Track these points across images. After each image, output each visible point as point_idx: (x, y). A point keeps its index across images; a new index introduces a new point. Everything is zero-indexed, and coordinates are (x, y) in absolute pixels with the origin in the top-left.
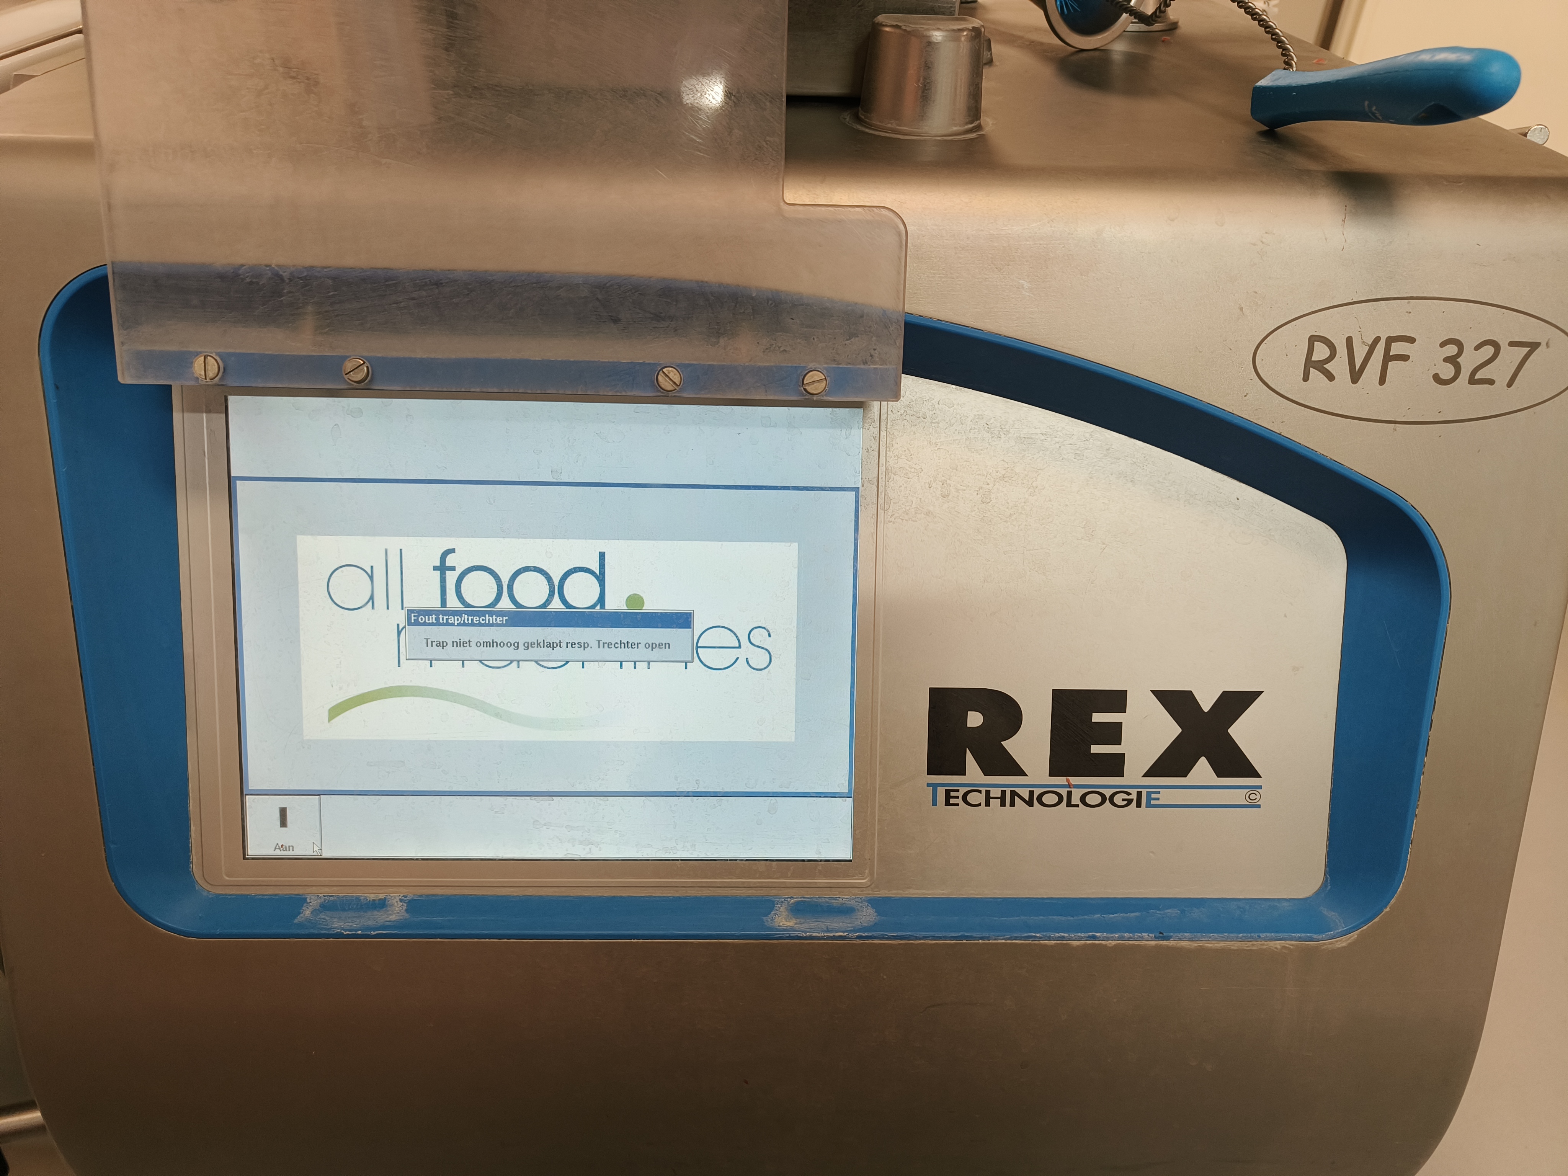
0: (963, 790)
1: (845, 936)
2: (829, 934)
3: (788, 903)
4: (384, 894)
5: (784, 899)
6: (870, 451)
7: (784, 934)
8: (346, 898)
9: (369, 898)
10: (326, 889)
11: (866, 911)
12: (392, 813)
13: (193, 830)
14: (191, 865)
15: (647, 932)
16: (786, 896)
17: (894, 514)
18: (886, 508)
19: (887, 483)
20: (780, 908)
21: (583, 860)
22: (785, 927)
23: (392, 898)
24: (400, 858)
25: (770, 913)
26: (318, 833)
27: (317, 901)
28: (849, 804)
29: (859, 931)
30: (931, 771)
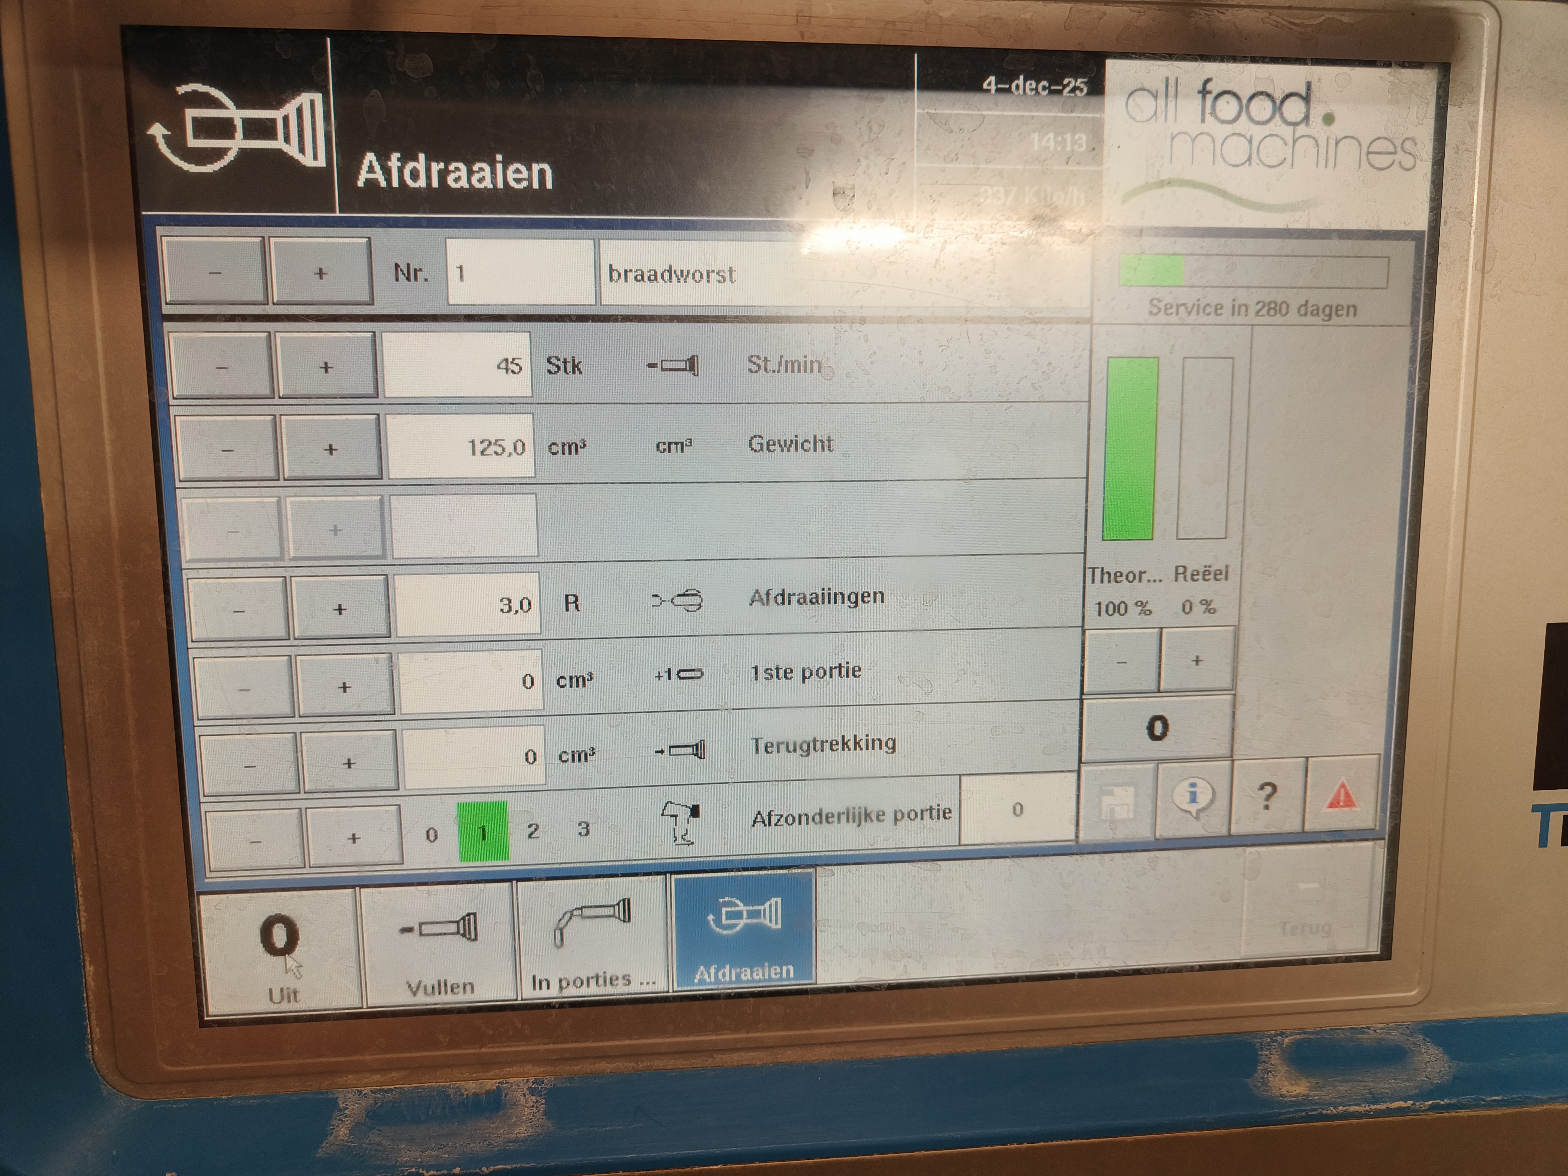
1: (1409, 1107)
2: (1378, 1107)
3: (1281, 1045)
4: (498, 1081)
5: (1271, 1039)
6: (1460, 152)
7: (1296, 1111)
8: (418, 1092)
9: (466, 1090)
10: (377, 1077)
11: (1427, 1052)
12: (507, 917)
13: (91, 973)
14: (90, 1046)
15: (1037, 1128)
16: (1273, 1032)
17: (1500, 282)
18: (1487, 268)
19: (1490, 216)
20: (1270, 1058)
21: (891, 987)
22: (1294, 1097)
23: (514, 1087)
24: (527, 1004)
25: (1255, 1070)
26: (354, 965)
27: (360, 1104)
28: (1379, 851)
29: (1429, 1095)
30: (1542, 782)
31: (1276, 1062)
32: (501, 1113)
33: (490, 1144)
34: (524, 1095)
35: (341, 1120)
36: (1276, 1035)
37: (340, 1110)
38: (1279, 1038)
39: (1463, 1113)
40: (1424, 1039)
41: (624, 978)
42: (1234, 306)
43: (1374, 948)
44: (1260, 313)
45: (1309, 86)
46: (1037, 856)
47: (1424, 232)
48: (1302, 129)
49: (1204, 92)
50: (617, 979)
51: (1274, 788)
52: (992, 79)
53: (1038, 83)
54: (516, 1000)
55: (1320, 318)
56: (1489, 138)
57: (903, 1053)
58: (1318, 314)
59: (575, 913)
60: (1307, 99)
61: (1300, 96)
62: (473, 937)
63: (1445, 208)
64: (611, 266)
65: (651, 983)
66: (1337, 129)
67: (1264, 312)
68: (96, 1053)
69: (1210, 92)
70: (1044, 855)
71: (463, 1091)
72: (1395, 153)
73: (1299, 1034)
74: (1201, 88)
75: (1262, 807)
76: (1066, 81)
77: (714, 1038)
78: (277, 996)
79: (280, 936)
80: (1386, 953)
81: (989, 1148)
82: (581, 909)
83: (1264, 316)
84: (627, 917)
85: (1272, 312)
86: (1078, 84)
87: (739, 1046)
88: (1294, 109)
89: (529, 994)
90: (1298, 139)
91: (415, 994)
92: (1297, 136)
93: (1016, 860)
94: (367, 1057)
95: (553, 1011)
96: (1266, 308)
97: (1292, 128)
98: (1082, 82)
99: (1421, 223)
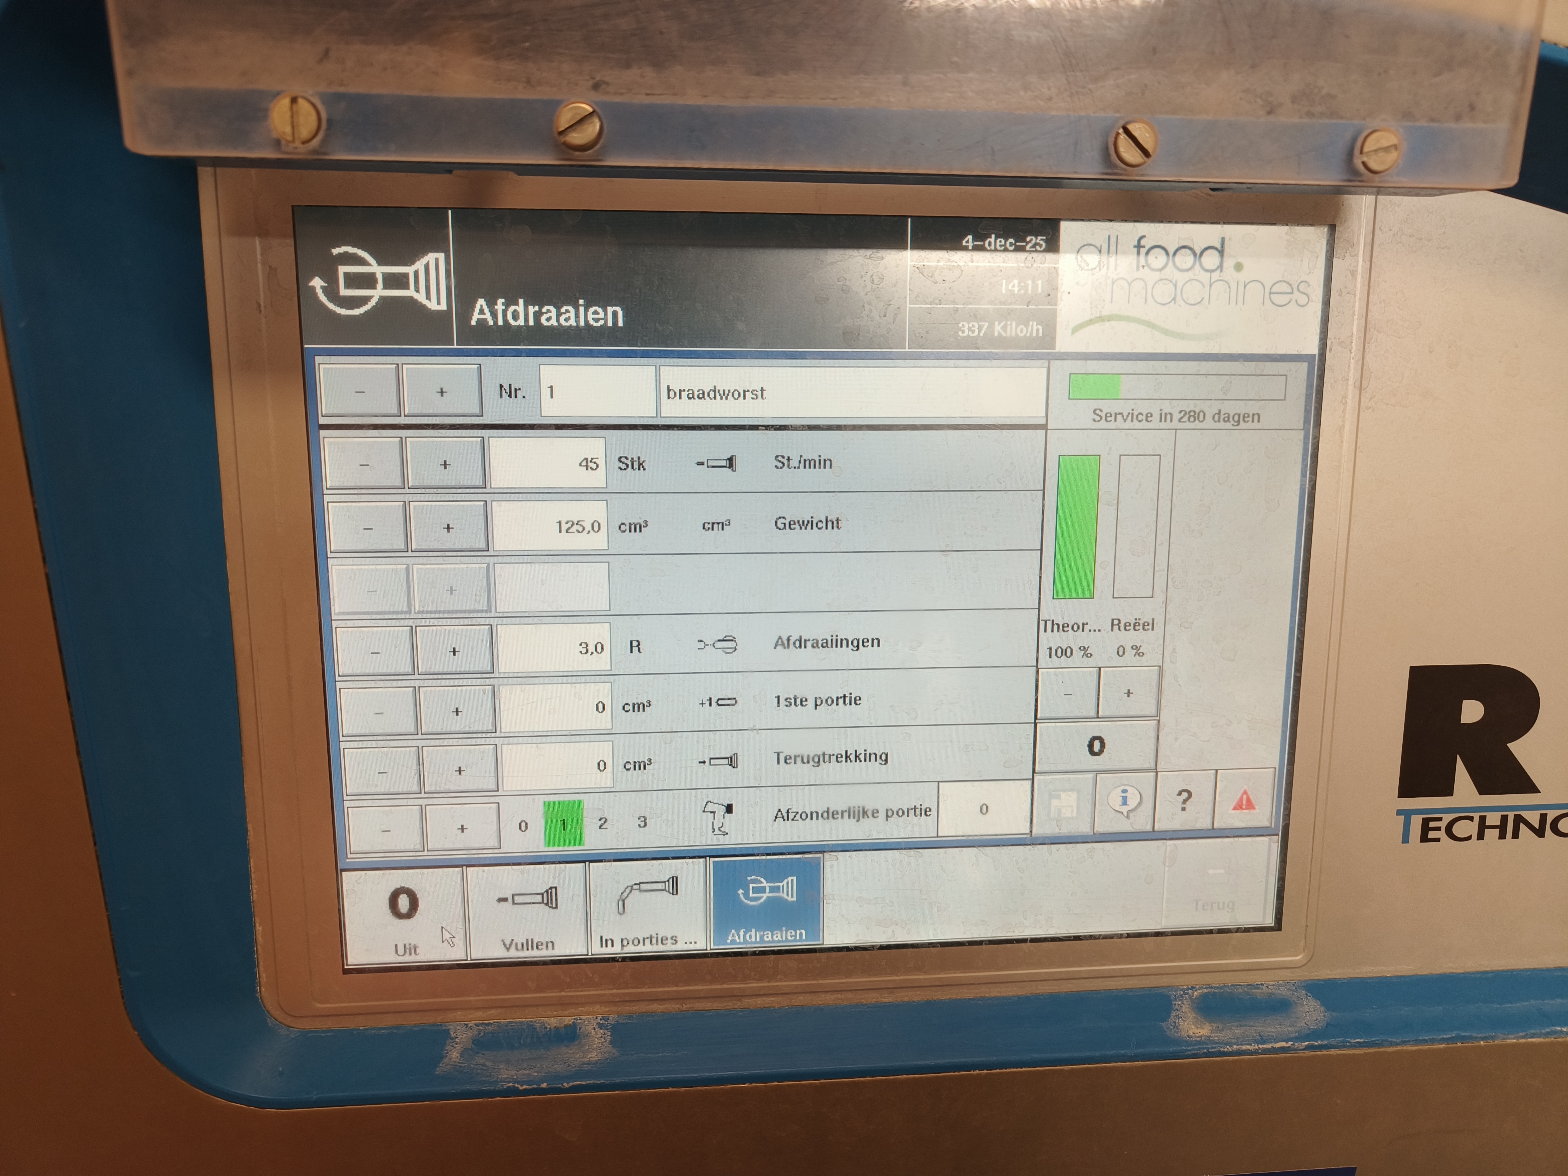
0: (1447, 818)
1: (1289, 1047)
2: (1265, 1046)
3: (1191, 997)
4: (573, 1018)
5: (1184, 992)
6: (1343, 294)
7: (1199, 1049)
8: (512, 1026)
9: (549, 1024)
10: (480, 1014)
11: (1307, 1004)
12: (582, 892)
13: (260, 932)
14: (258, 988)
15: (995, 1058)
16: (1185, 987)
17: (1375, 396)
18: (1364, 386)
19: (1367, 345)
20: (1181, 1007)
21: (882, 948)
22: (1198, 1037)
23: (586, 1023)
24: (596, 958)
25: (1169, 1016)
26: (461, 927)
27: (467, 1034)
28: (1274, 845)
29: (1306, 1038)
30: (1405, 791)
31: (1186, 1010)
32: (576, 1042)
33: (569, 1066)
34: (594, 1029)
35: (453, 1046)
36: (1188, 989)
37: (452, 1039)
38: (1190, 991)
39: (1333, 1052)
40: (1306, 994)
41: (672, 938)
42: (1161, 415)
43: (1270, 921)
44: (1182, 420)
45: (1223, 239)
46: (999, 846)
47: (1315, 355)
48: (1216, 275)
49: (1139, 246)
50: (667, 939)
51: (1190, 794)
52: (970, 237)
53: (1006, 240)
54: (587, 955)
55: (1231, 424)
56: (1366, 283)
57: (891, 1000)
58: (1228, 420)
59: (635, 887)
60: (1221, 252)
61: (1216, 249)
62: (554, 906)
63: (1330, 338)
64: (668, 387)
65: (693, 943)
66: (1243, 276)
67: (1186, 419)
68: (263, 993)
69: (1144, 247)
70: (1004, 846)
71: (546, 1025)
72: (1292, 293)
73: (1207, 988)
74: (1136, 243)
75: (1180, 809)
76: (1028, 239)
77: (742, 986)
78: (401, 951)
79: (404, 903)
80: (1278, 926)
81: (956, 1073)
82: (639, 884)
83: (1185, 422)
84: (675, 891)
85: (1192, 419)
86: (1038, 241)
87: (762, 992)
88: (1211, 259)
89: (598, 950)
90: (1214, 282)
91: (508, 949)
92: (1212, 281)
93: (981, 849)
94: (472, 998)
95: (617, 964)
96: (1187, 416)
97: (1209, 274)
98: (1042, 240)
99: (1313, 349)
